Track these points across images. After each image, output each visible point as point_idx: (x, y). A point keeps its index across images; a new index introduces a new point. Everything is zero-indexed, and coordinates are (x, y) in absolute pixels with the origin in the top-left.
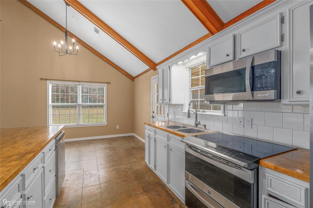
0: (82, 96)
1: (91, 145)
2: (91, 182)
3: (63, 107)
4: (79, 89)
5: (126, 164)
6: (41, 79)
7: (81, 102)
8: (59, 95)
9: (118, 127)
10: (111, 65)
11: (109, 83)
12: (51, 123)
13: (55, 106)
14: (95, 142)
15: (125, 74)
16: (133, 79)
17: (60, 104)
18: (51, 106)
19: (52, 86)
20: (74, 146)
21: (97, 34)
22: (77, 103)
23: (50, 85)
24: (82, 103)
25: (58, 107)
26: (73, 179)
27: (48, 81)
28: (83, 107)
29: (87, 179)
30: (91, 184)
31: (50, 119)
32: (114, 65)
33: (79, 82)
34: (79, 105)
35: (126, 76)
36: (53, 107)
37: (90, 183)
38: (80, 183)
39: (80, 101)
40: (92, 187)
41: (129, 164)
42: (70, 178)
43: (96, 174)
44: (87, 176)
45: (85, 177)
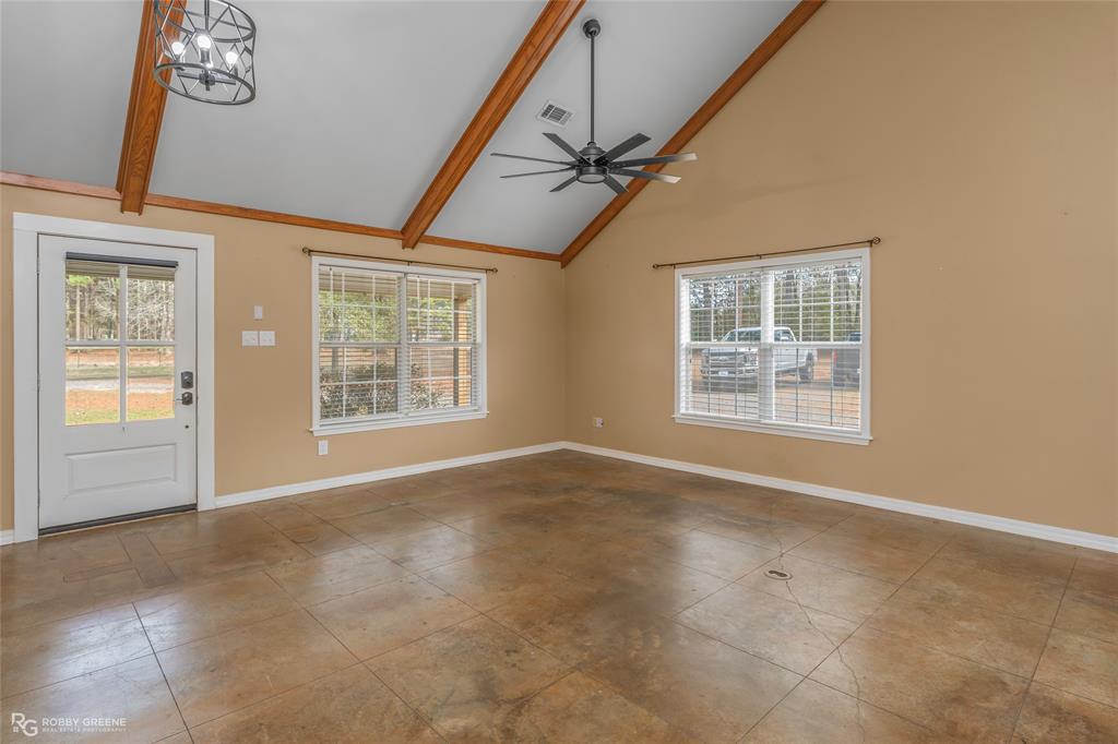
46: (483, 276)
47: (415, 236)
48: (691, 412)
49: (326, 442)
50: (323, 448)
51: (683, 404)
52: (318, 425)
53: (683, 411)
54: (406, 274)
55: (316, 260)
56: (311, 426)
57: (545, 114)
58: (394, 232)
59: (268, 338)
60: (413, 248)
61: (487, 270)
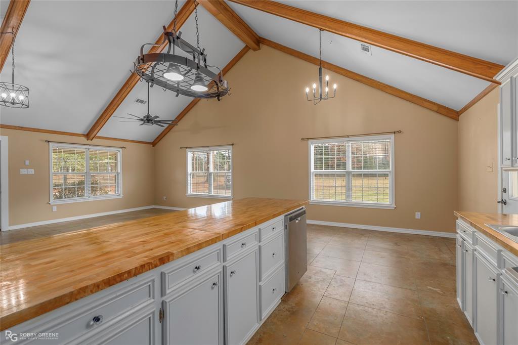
0: (353, 158)
1: (363, 238)
2: (337, 294)
3: (327, 175)
4: (349, 148)
5: (410, 289)
6: (303, 139)
7: (351, 167)
8: (322, 158)
9: (418, 215)
10: (403, 99)
11: (400, 132)
12: (313, 197)
13: (317, 174)
14: (371, 235)
15: (435, 108)
16: (453, 115)
17: (323, 171)
18: (313, 174)
19: (315, 147)
20: (338, 234)
21: (367, 52)
22: (346, 169)
23: (312, 146)
24: (352, 169)
25: (321, 175)
26: (318, 279)
27: (309, 141)
28: (354, 175)
29: (334, 287)
30: (336, 297)
31: (312, 191)
32: (408, 96)
33: (348, 136)
34: (349, 173)
35: (437, 112)
36: (316, 175)
37: (335, 295)
38: (323, 289)
39: (349, 167)
40: (335, 302)
41: (416, 293)
42: (315, 276)
43: (349, 285)
44: (337, 282)
45: (333, 283)
46: (120, 150)
47: (92, 136)
48: (192, 193)
49: (56, 207)
50: (55, 209)
51: (189, 191)
52: (52, 201)
53: (189, 193)
54: (89, 149)
55: (51, 144)
56: (49, 201)
57: (137, 101)
58: (84, 135)
59: (31, 171)
60: (92, 140)
61: (122, 148)
